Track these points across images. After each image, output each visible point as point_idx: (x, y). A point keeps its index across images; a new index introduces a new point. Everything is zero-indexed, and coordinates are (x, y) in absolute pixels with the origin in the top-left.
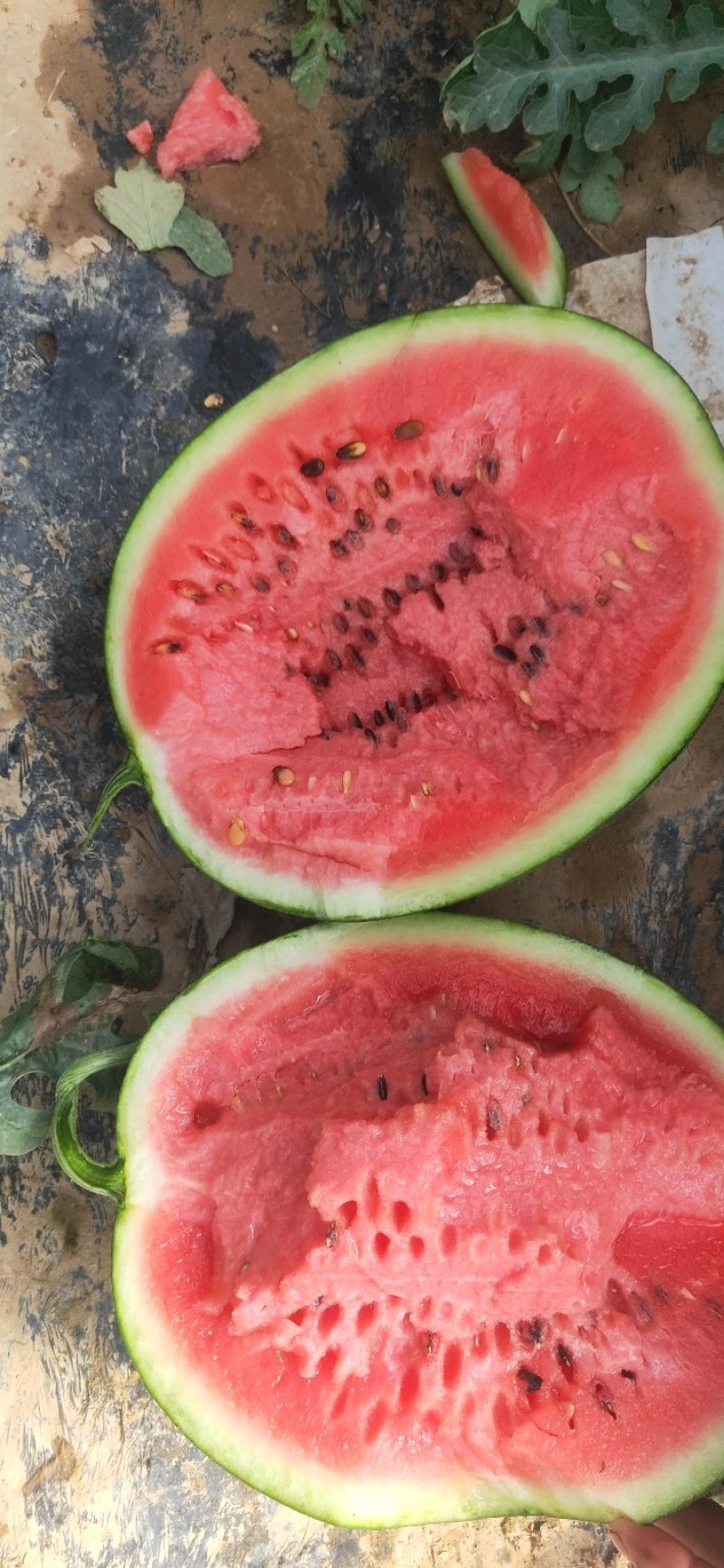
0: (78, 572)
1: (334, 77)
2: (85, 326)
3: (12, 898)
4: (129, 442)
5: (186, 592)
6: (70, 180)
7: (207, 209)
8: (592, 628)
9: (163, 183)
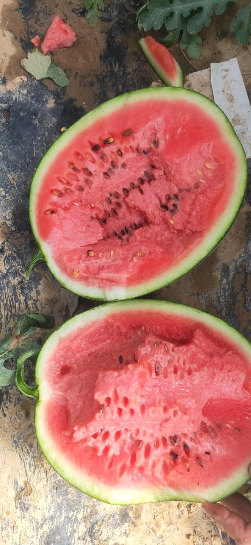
0: (20, 189)
1: (101, 16)
2: (20, 107)
3: (3, 301)
4: (36, 145)
5: (55, 193)
6: (12, 58)
7: (59, 64)
8: (193, 196)
9: (44, 56)
